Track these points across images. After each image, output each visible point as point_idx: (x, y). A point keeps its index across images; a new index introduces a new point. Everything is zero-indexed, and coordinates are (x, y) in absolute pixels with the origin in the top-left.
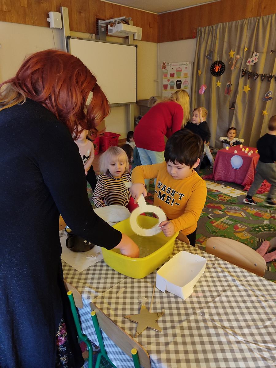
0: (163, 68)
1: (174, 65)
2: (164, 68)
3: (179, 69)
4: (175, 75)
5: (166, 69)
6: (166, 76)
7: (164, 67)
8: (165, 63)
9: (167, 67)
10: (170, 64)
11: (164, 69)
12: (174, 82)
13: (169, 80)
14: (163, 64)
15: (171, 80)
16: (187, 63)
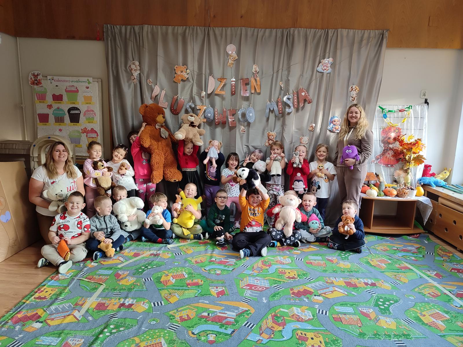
0: (33, 83)
1: (58, 81)
2: (37, 84)
3: (73, 89)
4: (65, 98)
5: (42, 86)
6: (42, 97)
7: (36, 82)
8: (38, 75)
9: (42, 82)
10: (49, 77)
11: (35, 86)
12: (62, 110)
13: (50, 107)
14: (33, 77)
15: (55, 106)
16: (88, 80)
